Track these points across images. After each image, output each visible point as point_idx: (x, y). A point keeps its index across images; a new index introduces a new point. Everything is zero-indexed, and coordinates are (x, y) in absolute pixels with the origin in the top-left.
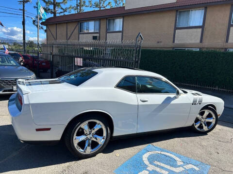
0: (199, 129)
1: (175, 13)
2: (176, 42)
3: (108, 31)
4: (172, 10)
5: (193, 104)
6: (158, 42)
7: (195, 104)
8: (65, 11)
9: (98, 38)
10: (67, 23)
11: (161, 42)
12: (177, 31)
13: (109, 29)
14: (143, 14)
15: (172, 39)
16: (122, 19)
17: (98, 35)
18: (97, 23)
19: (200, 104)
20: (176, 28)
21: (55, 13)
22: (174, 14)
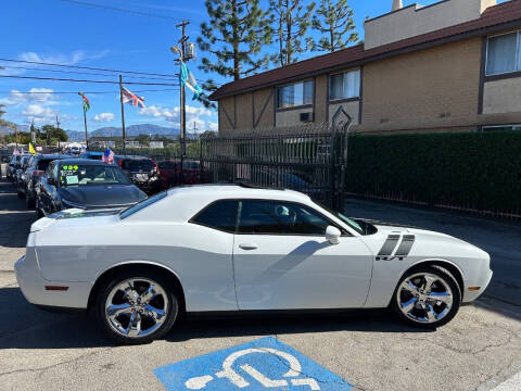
0: (413, 318)
1: (480, 42)
2: (486, 111)
3: (330, 100)
4: (471, 38)
5: (378, 259)
6: (443, 116)
7: (385, 259)
8: (257, 67)
9: (311, 117)
10: (253, 92)
11: (449, 115)
12: (486, 84)
13: (333, 96)
14: (407, 54)
15: (476, 106)
16: (358, 73)
17: (310, 110)
18: (310, 85)
19: (401, 259)
20: (484, 79)
21: (236, 74)
22: (477, 46)
